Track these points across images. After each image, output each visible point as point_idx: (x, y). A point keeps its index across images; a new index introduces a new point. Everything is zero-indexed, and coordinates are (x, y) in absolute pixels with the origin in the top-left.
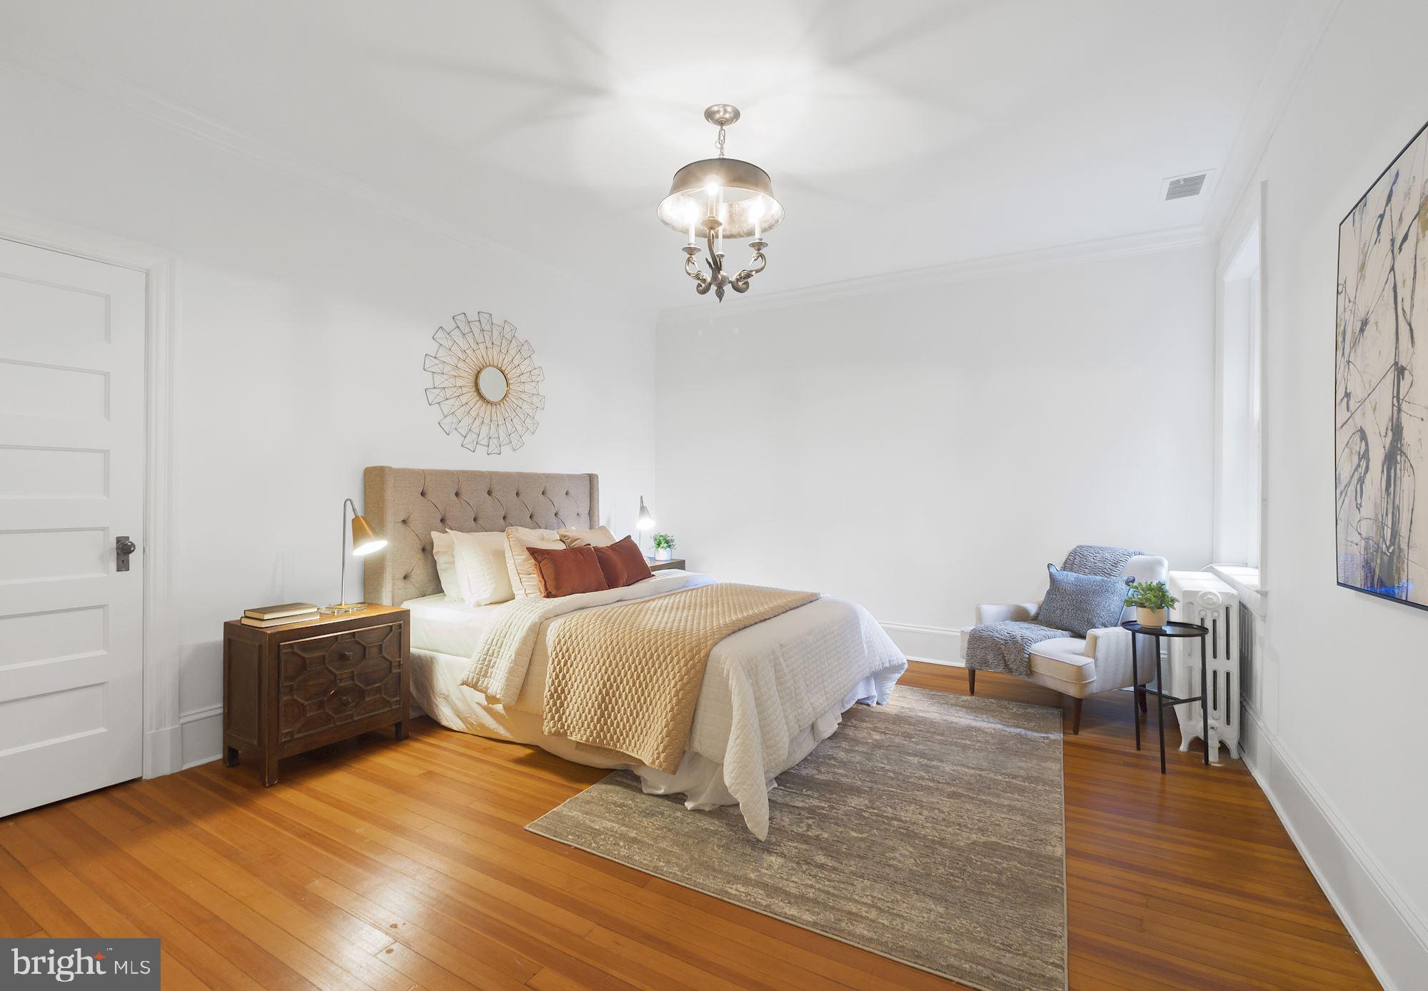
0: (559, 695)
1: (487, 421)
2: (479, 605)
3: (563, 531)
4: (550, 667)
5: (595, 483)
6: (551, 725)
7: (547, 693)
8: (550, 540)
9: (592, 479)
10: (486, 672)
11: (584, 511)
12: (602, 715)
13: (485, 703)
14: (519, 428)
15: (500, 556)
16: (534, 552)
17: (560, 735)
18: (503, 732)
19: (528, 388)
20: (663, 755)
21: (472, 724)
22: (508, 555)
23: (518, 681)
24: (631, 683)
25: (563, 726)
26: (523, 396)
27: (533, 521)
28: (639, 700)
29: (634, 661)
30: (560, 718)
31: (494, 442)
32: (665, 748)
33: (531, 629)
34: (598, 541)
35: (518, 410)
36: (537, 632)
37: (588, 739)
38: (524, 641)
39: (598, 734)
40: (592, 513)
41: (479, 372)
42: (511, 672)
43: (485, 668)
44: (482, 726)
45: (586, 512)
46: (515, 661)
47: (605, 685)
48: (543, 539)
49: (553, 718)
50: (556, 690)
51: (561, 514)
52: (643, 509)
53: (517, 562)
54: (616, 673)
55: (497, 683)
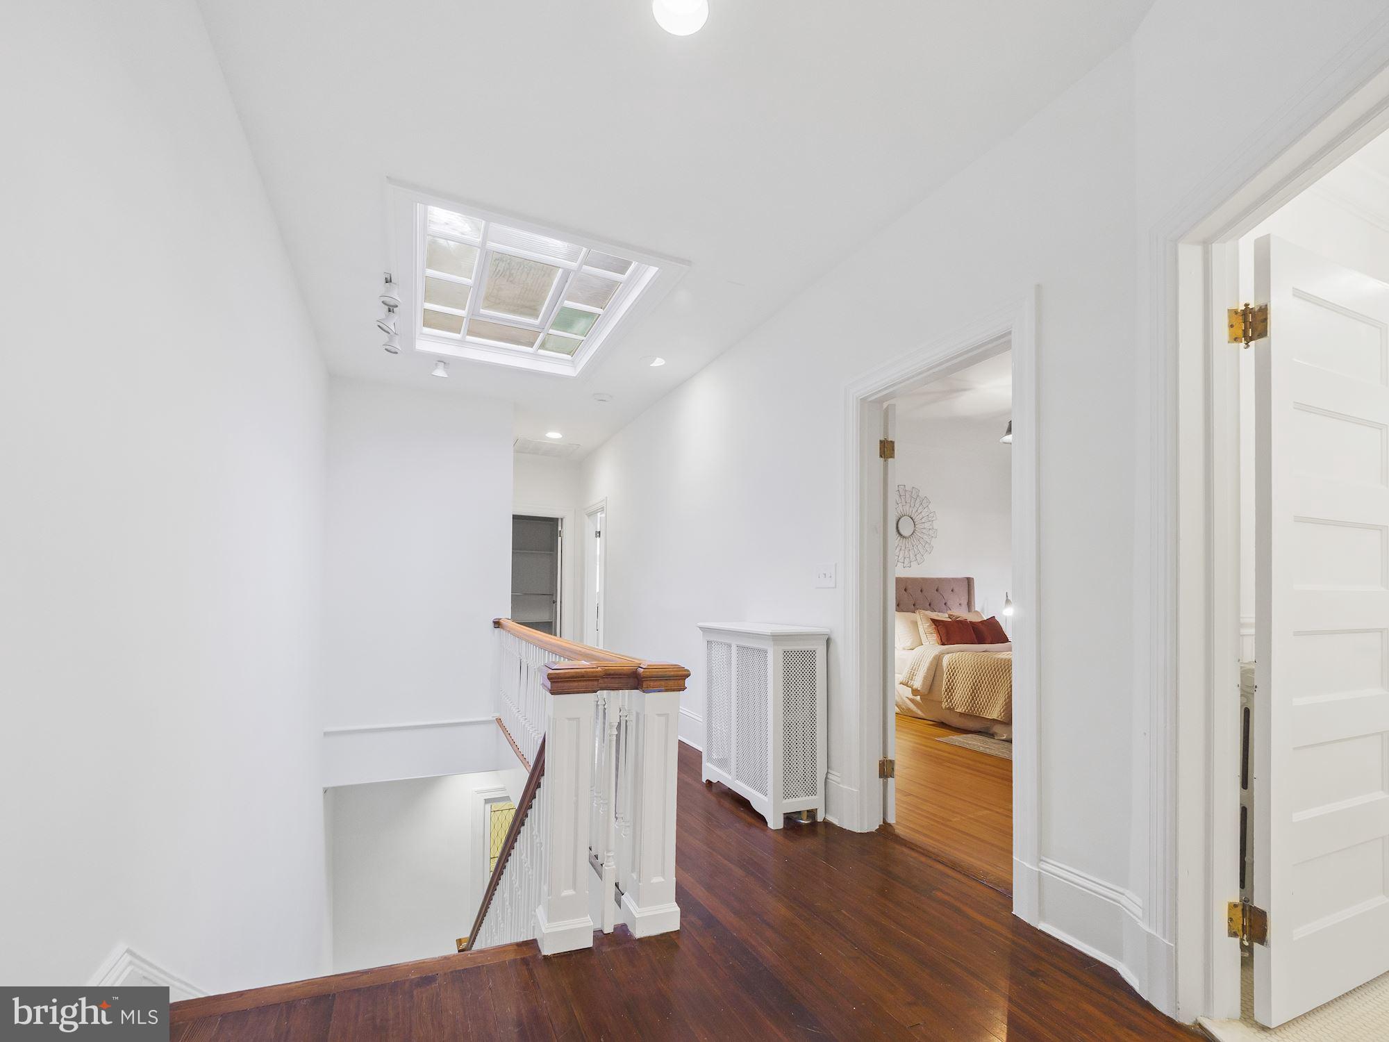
0: (950, 690)
1: (903, 548)
2: (904, 649)
3: (949, 612)
4: (945, 676)
5: (972, 584)
6: (946, 703)
7: (943, 689)
8: (943, 617)
9: (969, 581)
10: (912, 678)
11: (965, 602)
12: (973, 699)
13: (911, 696)
14: (921, 550)
15: (915, 624)
16: (934, 621)
17: (951, 709)
18: (920, 713)
19: (926, 525)
20: (1003, 714)
21: (903, 709)
22: (919, 623)
23: (929, 683)
24: (988, 683)
25: (952, 704)
26: (924, 531)
27: (931, 607)
28: (992, 691)
29: (989, 673)
30: (951, 701)
31: (907, 561)
32: (1004, 710)
33: (934, 658)
34: (971, 618)
35: (921, 540)
36: (937, 661)
37: (965, 711)
38: (931, 663)
39: (971, 708)
40: (970, 604)
41: (900, 519)
42: (925, 678)
43: (912, 675)
44: (909, 710)
45: (966, 603)
46: (927, 673)
47: (974, 684)
48: (938, 616)
49: (947, 701)
50: (948, 688)
51: (948, 603)
52: (1008, 601)
53: (924, 627)
54: (980, 679)
55: (918, 684)
